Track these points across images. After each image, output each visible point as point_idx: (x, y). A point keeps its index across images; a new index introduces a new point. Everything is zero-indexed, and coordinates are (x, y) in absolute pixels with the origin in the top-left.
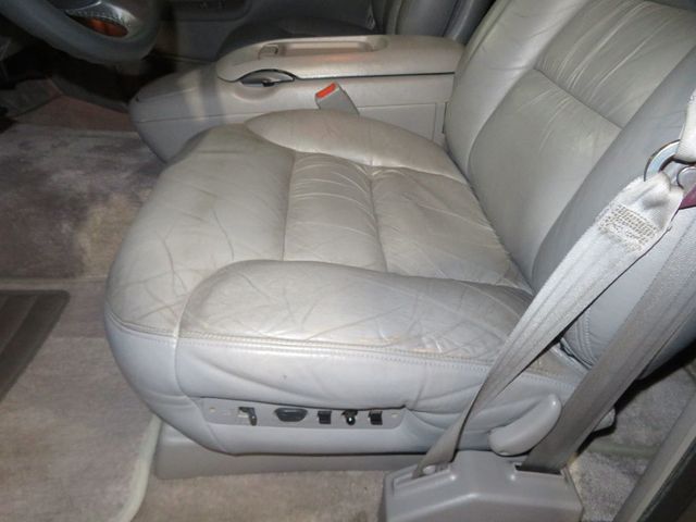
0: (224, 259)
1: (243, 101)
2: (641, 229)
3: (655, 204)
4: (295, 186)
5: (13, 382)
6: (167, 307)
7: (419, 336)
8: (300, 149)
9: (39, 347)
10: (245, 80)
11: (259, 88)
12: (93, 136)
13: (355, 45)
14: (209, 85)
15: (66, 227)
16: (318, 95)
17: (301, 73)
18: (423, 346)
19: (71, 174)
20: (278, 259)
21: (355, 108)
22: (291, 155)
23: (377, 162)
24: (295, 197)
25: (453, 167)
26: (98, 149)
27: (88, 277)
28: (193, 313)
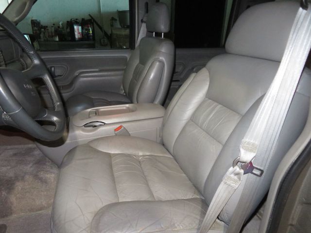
0: (100, 206)
2: (235, 181)
3: (237, 174)
4: (115, 169)
7: (174, 224)
8: (112, 153)
10: (86, 126)
11: (91, 128)
12: (11, 149)
13: (125, 108)
15: (4, 193)
16: (116, 130)
17: (106, 122)
18: (176, 228)
19: (5, 169)
21: (128, 132)
22: (110, 156)
23: (141, 154)
24: (116, 174)
25: (167, 152)
26: (15, 155)
27: (14, 216)
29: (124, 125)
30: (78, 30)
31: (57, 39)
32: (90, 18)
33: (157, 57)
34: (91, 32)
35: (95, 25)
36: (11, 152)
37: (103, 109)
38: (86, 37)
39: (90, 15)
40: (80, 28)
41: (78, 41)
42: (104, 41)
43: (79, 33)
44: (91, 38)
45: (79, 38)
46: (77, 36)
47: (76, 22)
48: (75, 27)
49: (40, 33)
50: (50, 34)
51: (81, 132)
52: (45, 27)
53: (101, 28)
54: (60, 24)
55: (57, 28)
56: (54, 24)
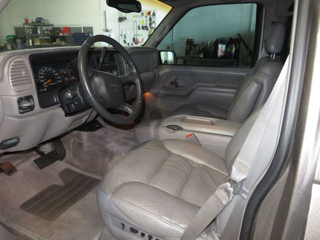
0: (131, 179)
1: (165, 132)
5: (76, 202)
6: (111, 187)
9: (86, 194)
10: (168, 127)
11: (171, 130)
14: (157, 126)
15: (107, 160)
16: (187, 136)
19: (114, 144)
20: (146, 183)
21: (199, 142)
22: (170, 154)
24: (163, 167)
26: (125, 138)
28: (116, 191)
29: (196, 134)
30: (222, 48)
31: (202, 56)
32: (238, 37)
33: (256, 77)
34: (234, 51)
35: (242, 43)
36: (124, 135)
37: (189, 117)
38: (228, 55)
39: (238, 34)
40: (224, 46)
41: (220, 58)
42: (247, 59)
43: (222, 51)
44: (233, 56)
45: (221, 56)
46: (220, 54)
47: (222, 41)
48: (220, 46)
49: (190, 51)
50: (198, 52)
51: (164, 131)
52: (195, 46)
53: (247, 47)
54: (209, 43)
55: (206, 46)
56: (203, 43)
